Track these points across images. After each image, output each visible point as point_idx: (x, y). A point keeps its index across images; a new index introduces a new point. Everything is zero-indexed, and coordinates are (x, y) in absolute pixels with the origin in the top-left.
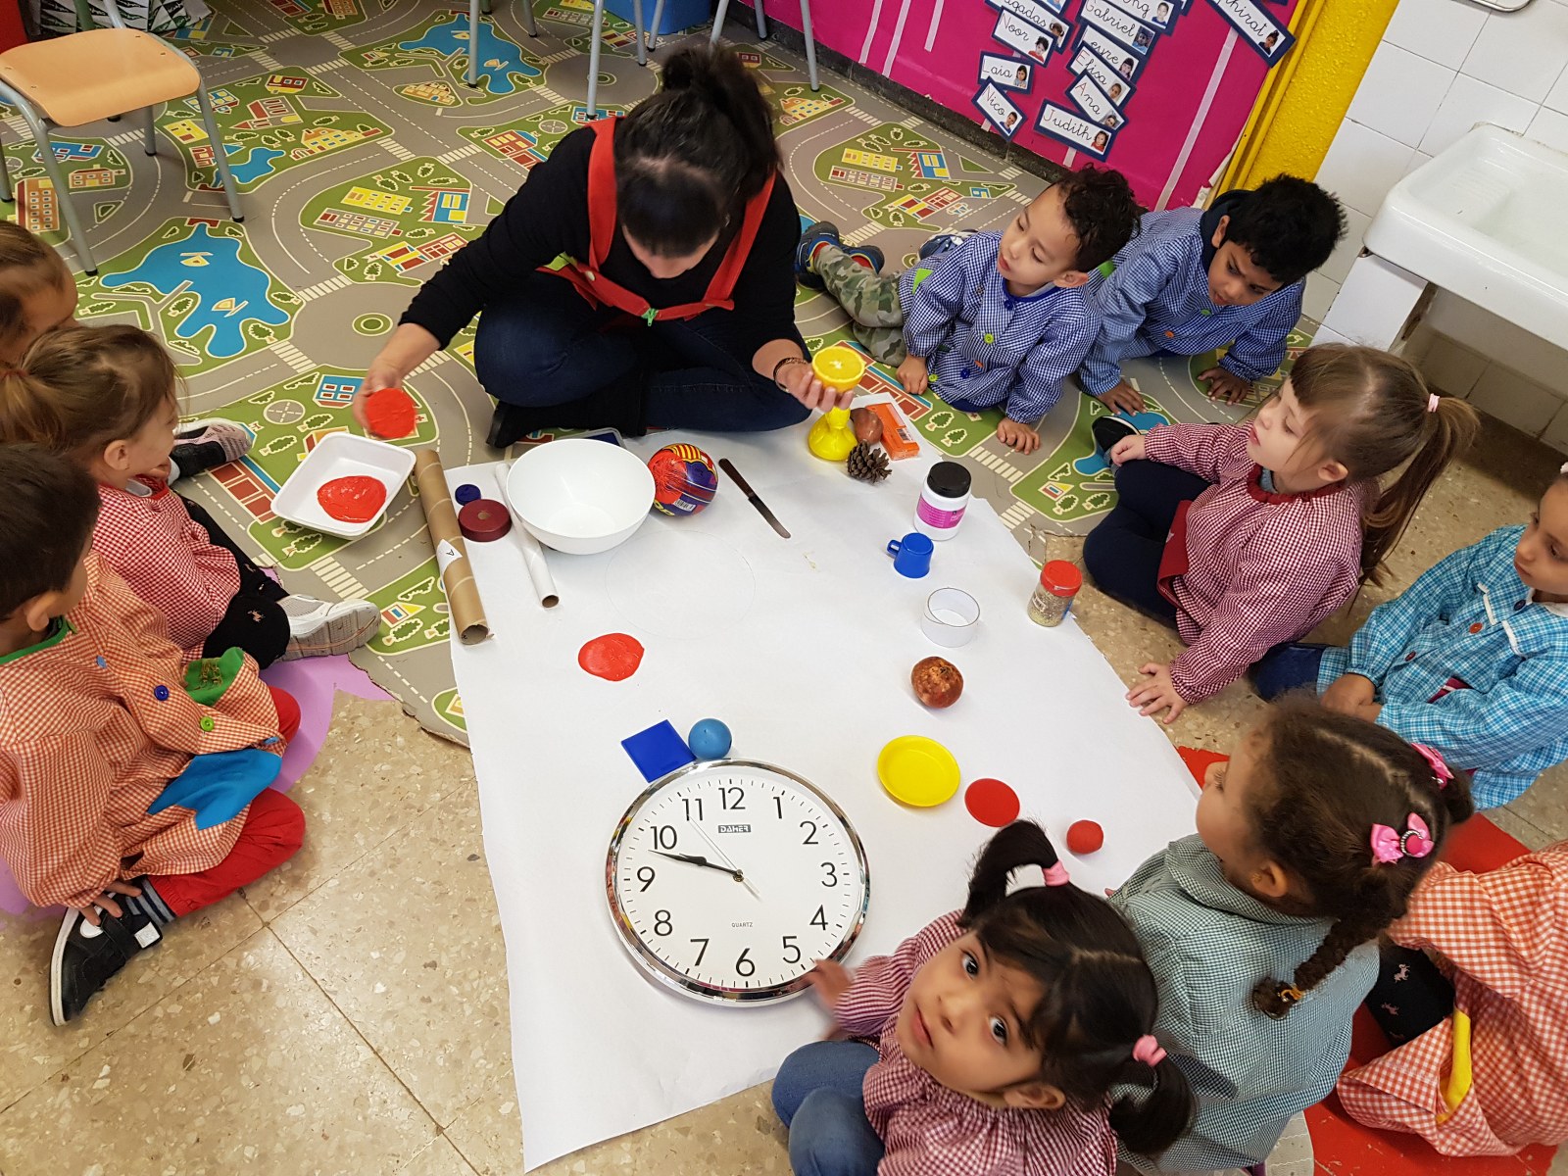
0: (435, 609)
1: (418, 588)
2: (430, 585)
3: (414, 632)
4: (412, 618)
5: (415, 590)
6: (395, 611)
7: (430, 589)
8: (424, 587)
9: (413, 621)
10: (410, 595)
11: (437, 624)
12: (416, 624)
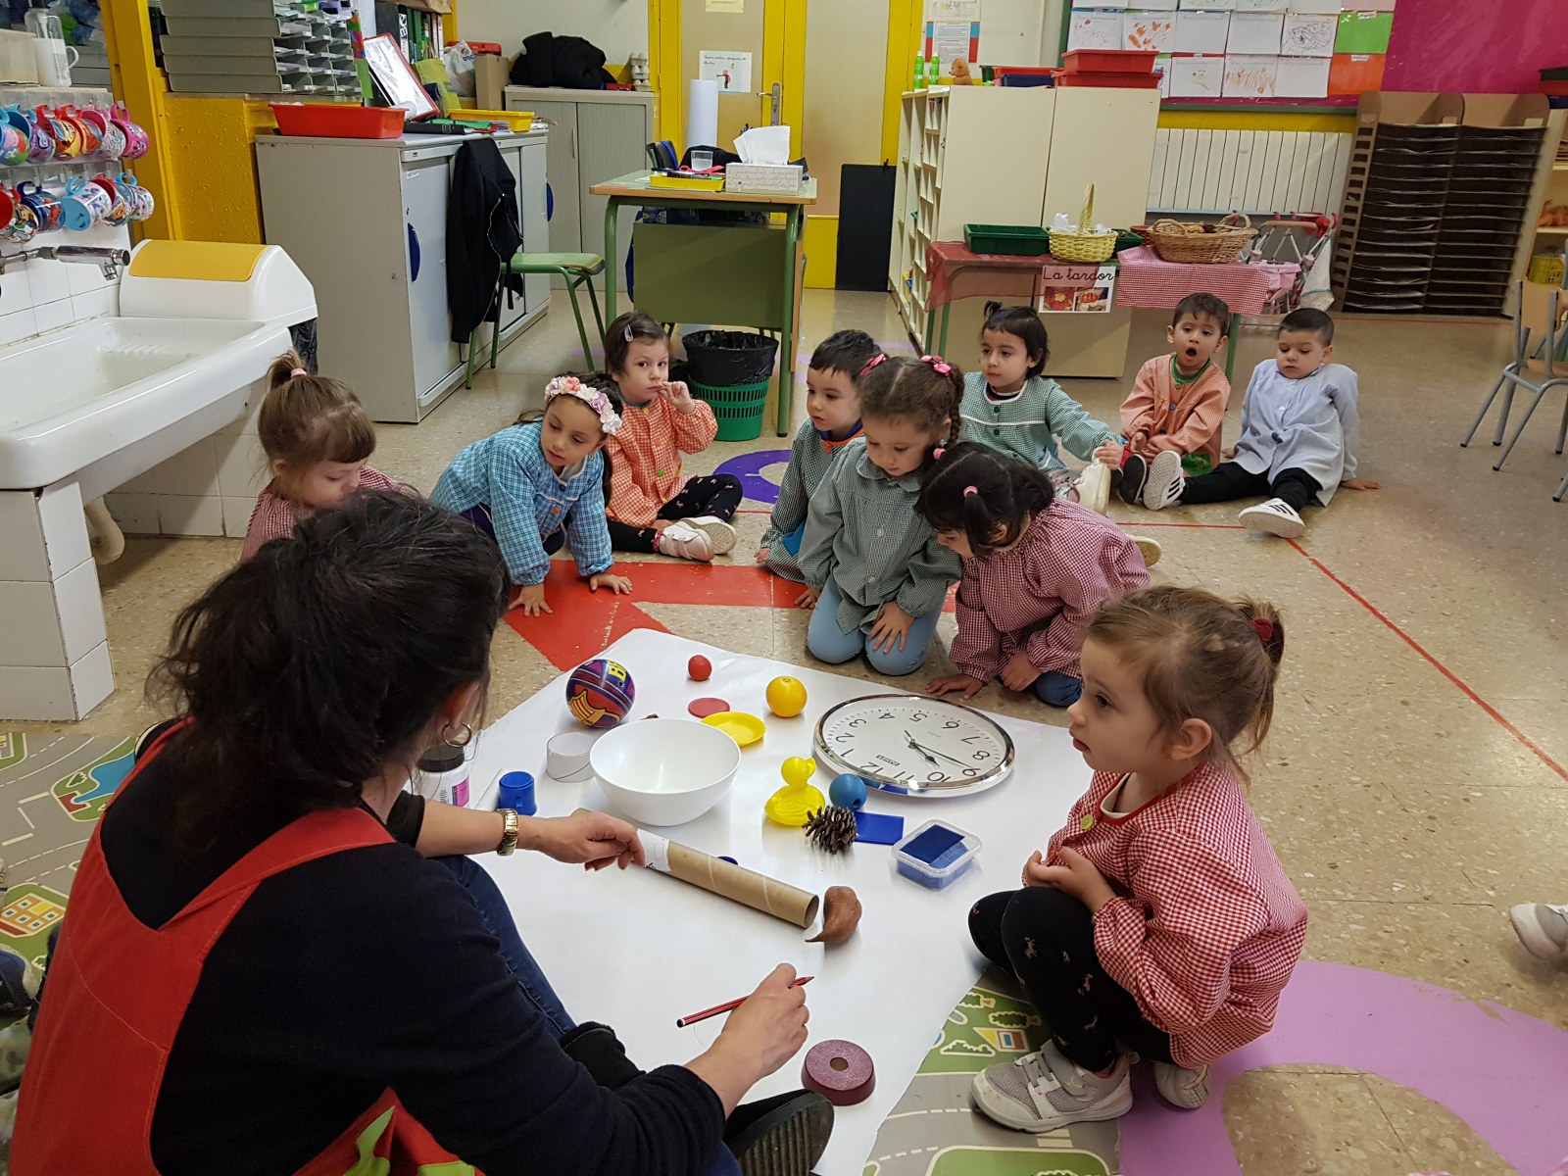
0: (966, 1021)
1: (966, 1050)
2: (950, 1046)
3: (1003, 1013)
4: (995, 1026)
5: (971, 1051)
6: (1008, 1043)
7: (954, 1043)
8: (958, 1048)
9: (997, 1023)
10: (980, 1048)
11: (976, 1006)
12: (995, 1019)
